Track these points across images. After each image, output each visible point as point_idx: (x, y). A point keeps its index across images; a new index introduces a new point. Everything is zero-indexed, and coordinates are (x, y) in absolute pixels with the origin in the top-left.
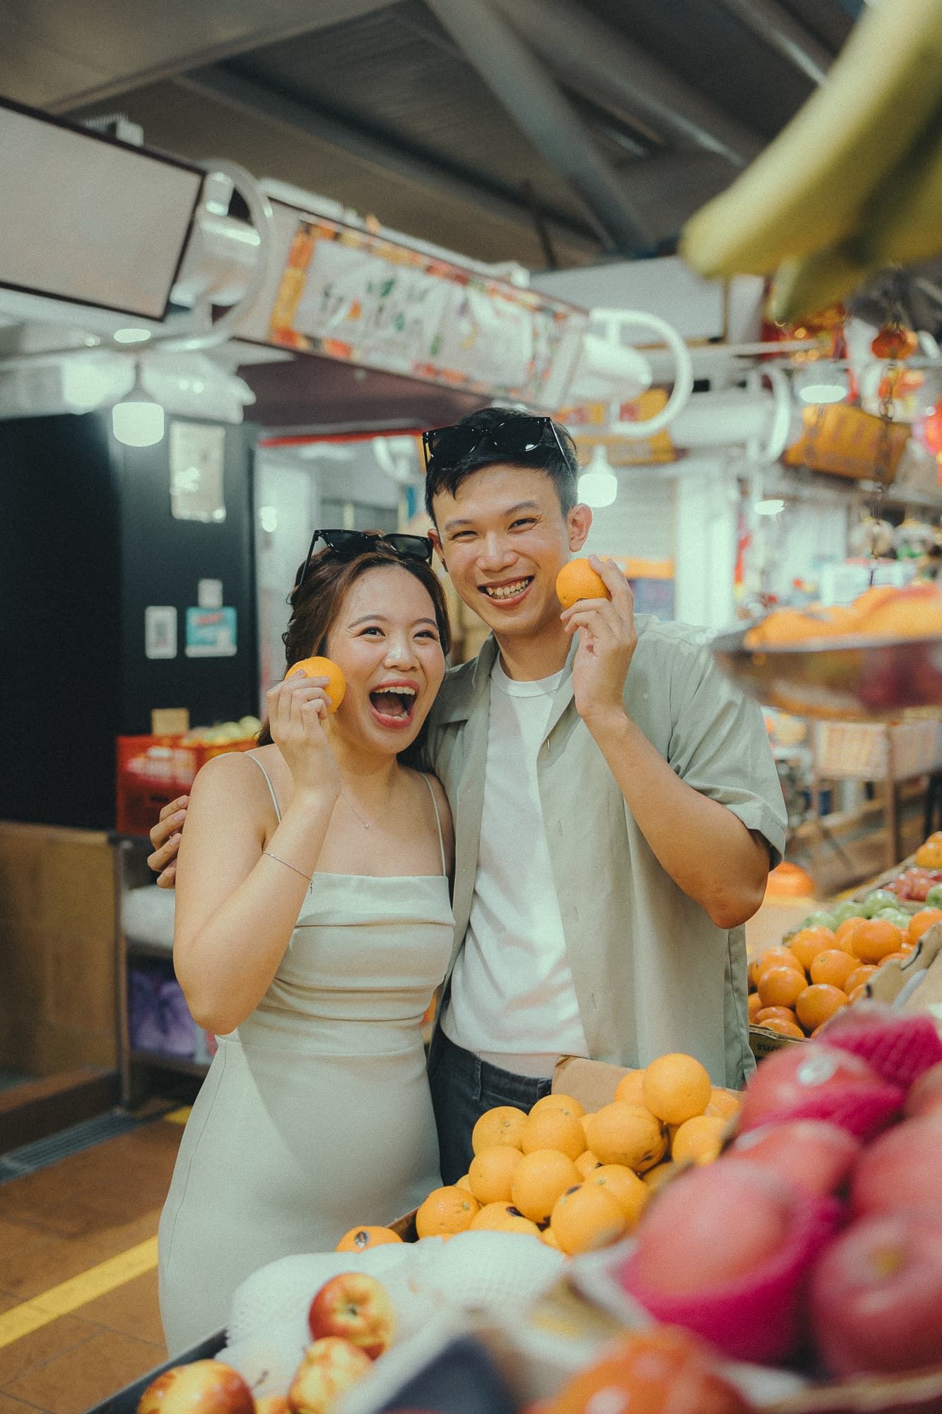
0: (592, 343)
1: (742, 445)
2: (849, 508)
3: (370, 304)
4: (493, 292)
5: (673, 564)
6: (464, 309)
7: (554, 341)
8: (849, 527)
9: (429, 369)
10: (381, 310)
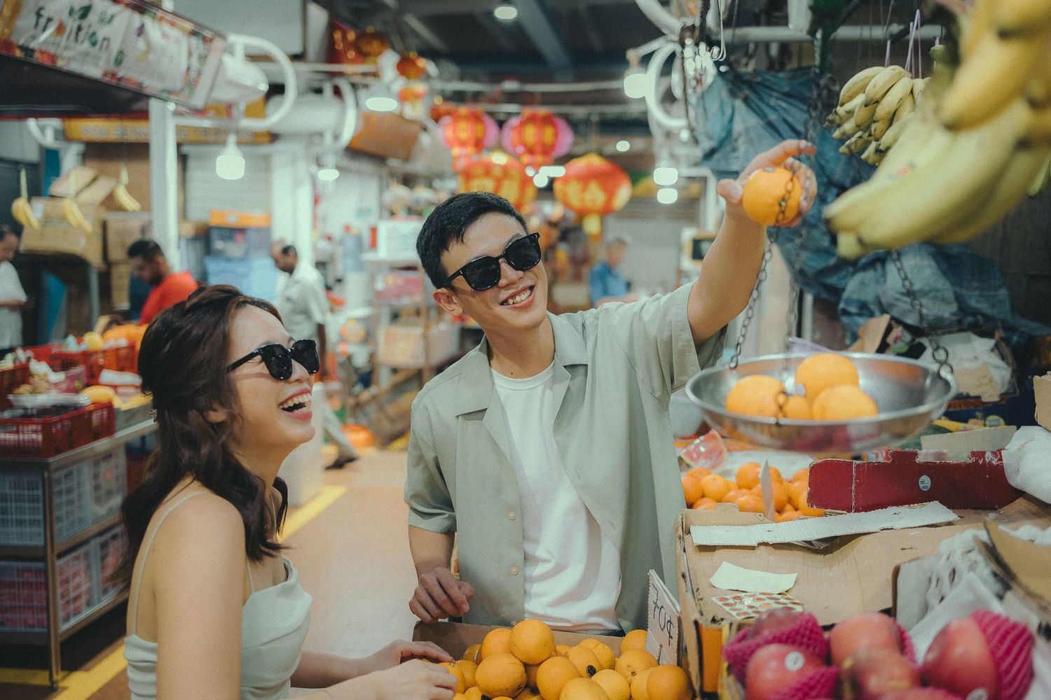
0: (227, 59)
1: (321, 135)
2: (381, 178)
3: (72, 24)
4: (161, 19)
5: (269, 217)
6: (141, 31)
7: (203, 58)
8: (381, 191)
9: (113, 75)
10: (79, 29)
